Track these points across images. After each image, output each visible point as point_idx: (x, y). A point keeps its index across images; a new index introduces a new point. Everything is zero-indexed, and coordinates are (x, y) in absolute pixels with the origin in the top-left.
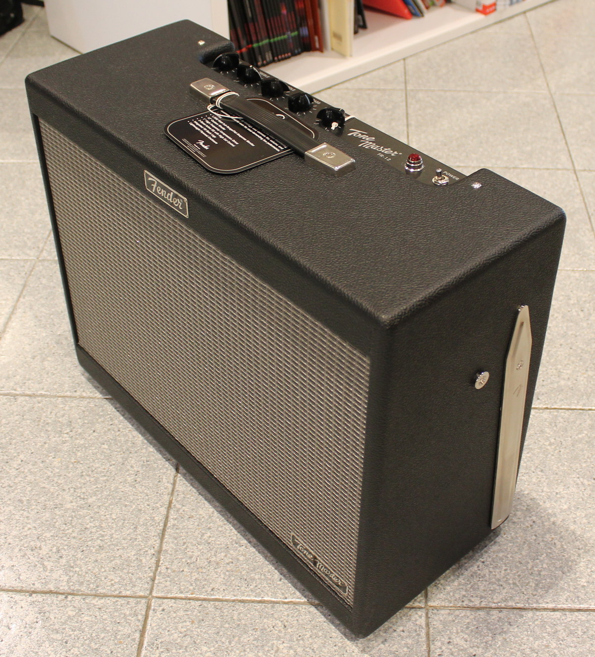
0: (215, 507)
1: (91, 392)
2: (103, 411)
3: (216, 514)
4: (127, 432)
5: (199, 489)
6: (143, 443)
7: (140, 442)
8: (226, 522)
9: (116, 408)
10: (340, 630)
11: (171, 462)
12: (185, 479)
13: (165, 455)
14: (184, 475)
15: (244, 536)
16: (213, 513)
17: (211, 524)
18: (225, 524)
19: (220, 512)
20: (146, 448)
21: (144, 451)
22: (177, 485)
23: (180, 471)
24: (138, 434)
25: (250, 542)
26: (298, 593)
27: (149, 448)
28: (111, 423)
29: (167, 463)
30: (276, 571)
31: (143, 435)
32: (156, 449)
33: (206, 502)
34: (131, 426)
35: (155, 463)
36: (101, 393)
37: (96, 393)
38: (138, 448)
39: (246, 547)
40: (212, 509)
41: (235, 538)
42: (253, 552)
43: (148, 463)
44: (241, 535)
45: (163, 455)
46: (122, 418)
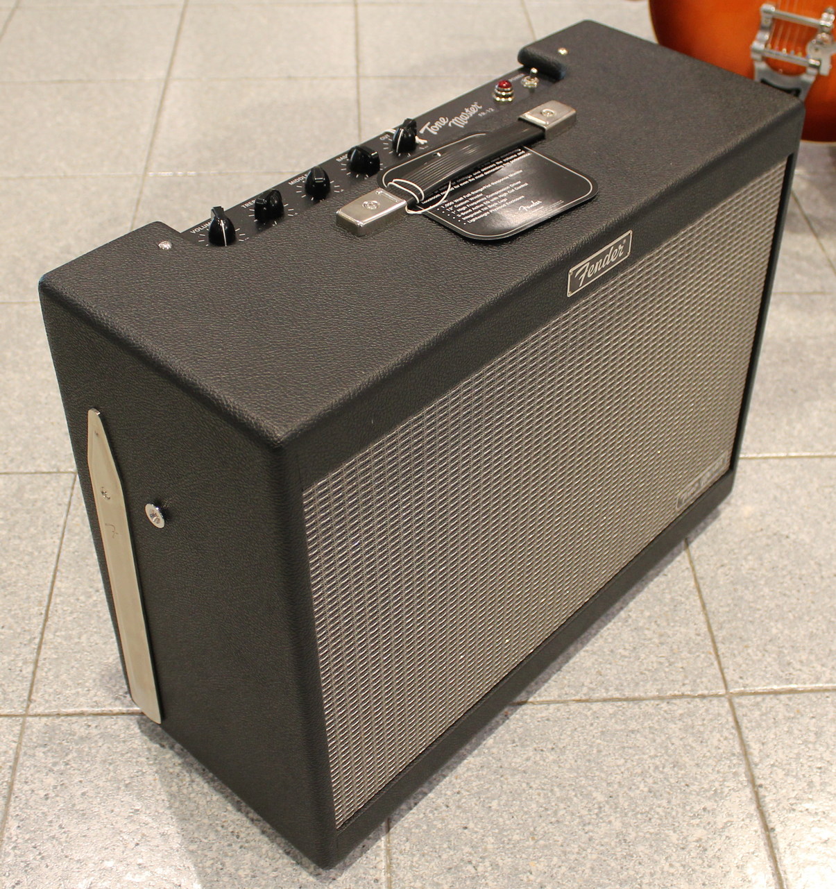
0: (577, 651)
1: (377, 855)
2: (418, 826)
3: (588, 647)
4: (459, 781)
5: (550, 672)
6: (479, 755)
7: (478, 759)
8: (598, 636)
9: (411, 809)
10: (711, 522)
11: (510, 712)
12: (536, 691)
13: (497, 722)
14: (530, 693)
15: (614, 615)
16: (587, 651)
17: (605, 650)
18: (602, 637)
19: (583, 644)
20: (488, 748)
21: (495, 750)
22: (548, 699)
23: (524, 700)
24: (462, 765)
25: (622, 608)
26: (678, 558)
27: (487, 745)
28: (444, 808)
29: (511, 717)
30: (656, 580)
31: (463, 757)
32: (489, 735)
33: (571, 661)
34: (447, 778)
35: (515, 732)
36: (377, 839)
37: (379, 847)
38: (491, 758)
39: (630, 611)
40: (582, 653)
41: (620, 624)
42: (636, 603)
43: (516, 740)
44: (613, 618)
45: (498, 725)
46: (431, 795)
